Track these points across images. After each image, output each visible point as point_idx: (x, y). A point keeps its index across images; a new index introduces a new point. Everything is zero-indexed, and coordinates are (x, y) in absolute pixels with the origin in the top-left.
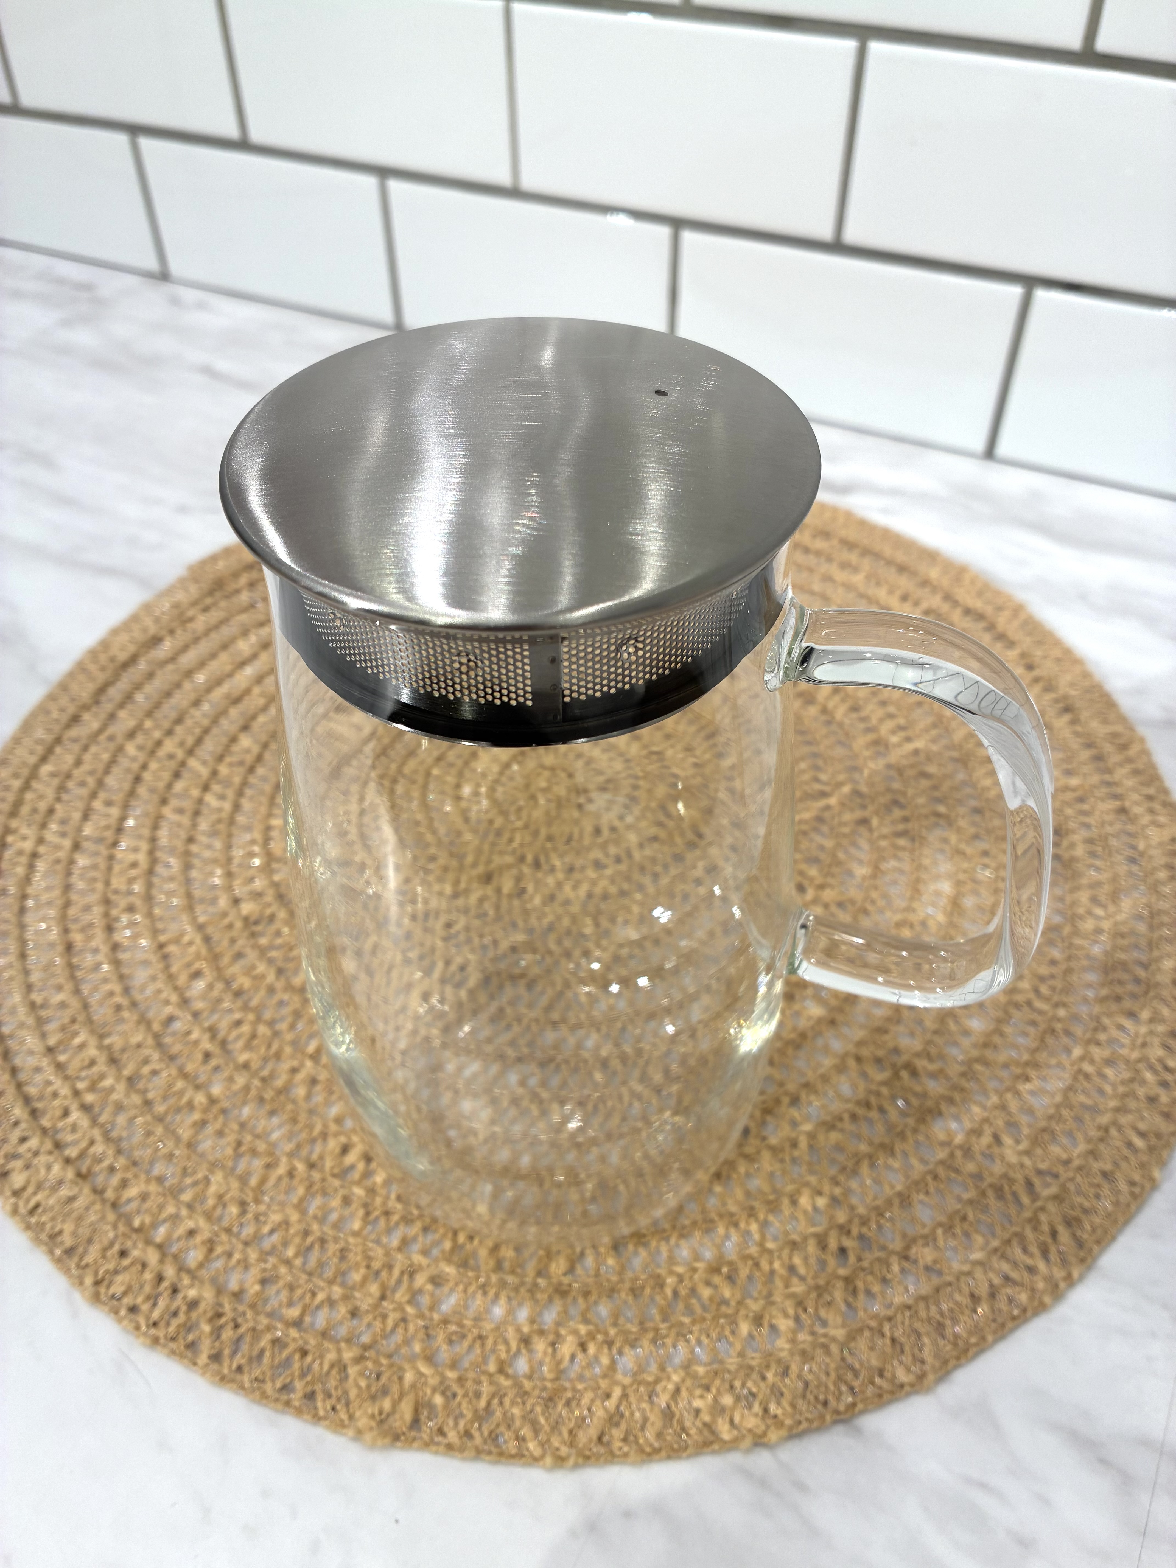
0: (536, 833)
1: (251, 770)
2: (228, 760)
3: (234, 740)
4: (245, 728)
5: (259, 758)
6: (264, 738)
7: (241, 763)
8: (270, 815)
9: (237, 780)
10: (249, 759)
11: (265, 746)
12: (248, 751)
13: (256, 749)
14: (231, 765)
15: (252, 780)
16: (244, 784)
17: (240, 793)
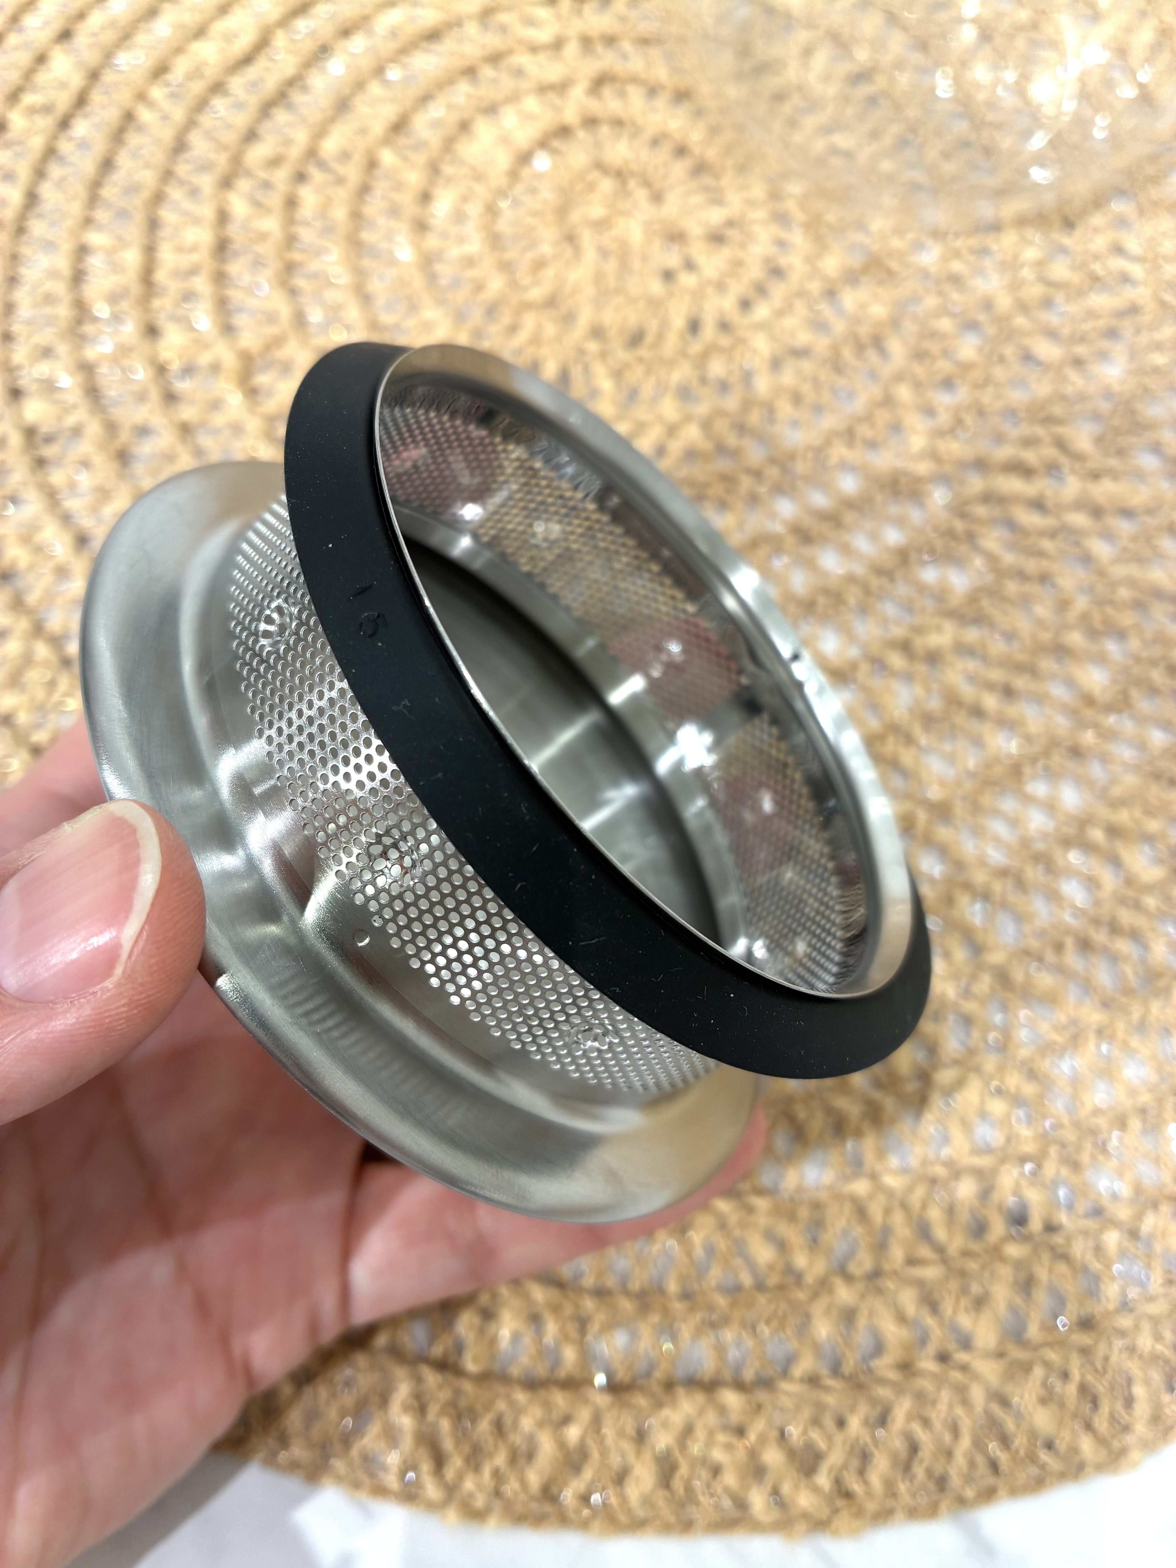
0: (569, 319)
1: (64, 124)
2: (29, 99)
3: (41, 59)
4: (65, 35)
5: (81, 101)
6: (92, 58)
7: (47, 109)
8: (88, 222)
9: (37, 143)
10: (63, 101)
11: (94, 75)
12: (63, 85)
13: (77, 81)
14: (32, 111)
15: (65, 146)
16: (50, 152)
17: (40, 173)
